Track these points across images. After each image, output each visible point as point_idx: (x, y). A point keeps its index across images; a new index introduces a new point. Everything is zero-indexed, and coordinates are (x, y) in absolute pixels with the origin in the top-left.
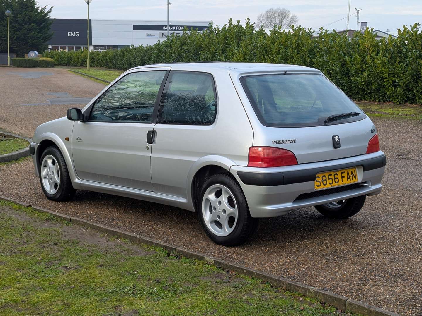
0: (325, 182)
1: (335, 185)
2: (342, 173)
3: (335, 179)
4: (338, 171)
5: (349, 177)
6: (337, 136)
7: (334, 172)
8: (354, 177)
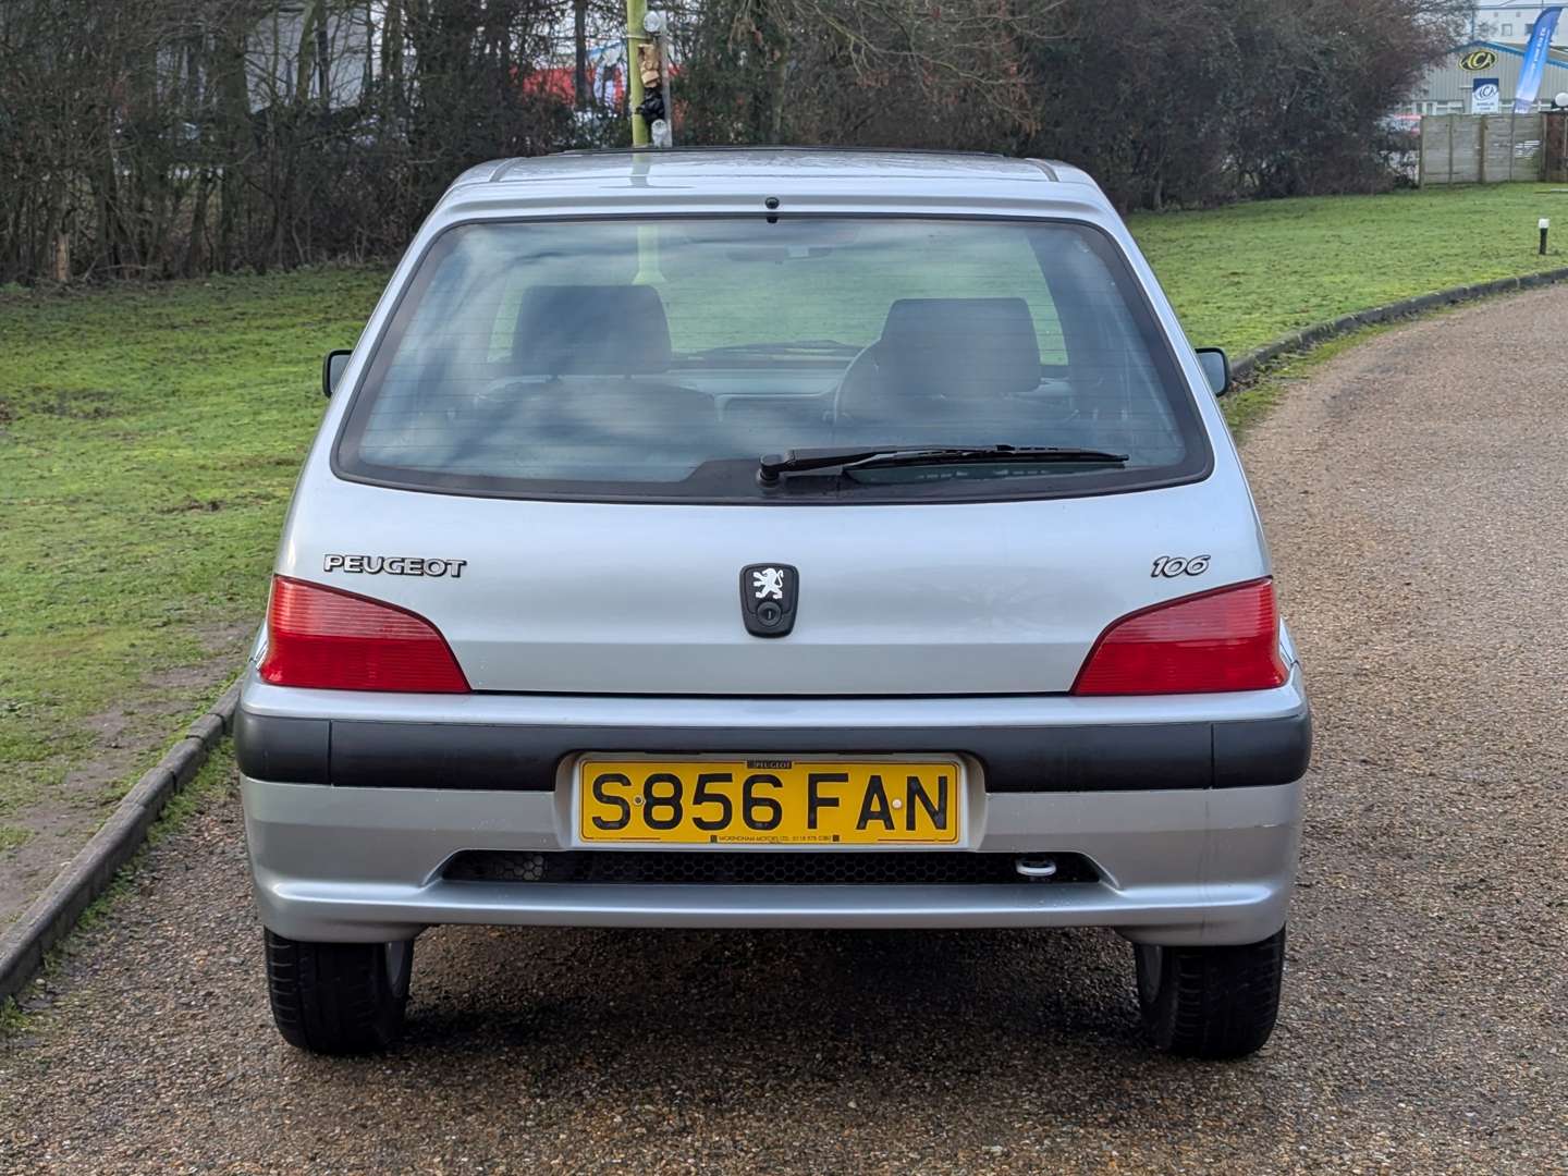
0: (663, 813)
1: (738, 838)
2: (814, 780)
3: (750, 802)
4: (787, 765)
5: (876, 806)
6: (777, 567)
7: (751, 765)
8: (933, 814)
